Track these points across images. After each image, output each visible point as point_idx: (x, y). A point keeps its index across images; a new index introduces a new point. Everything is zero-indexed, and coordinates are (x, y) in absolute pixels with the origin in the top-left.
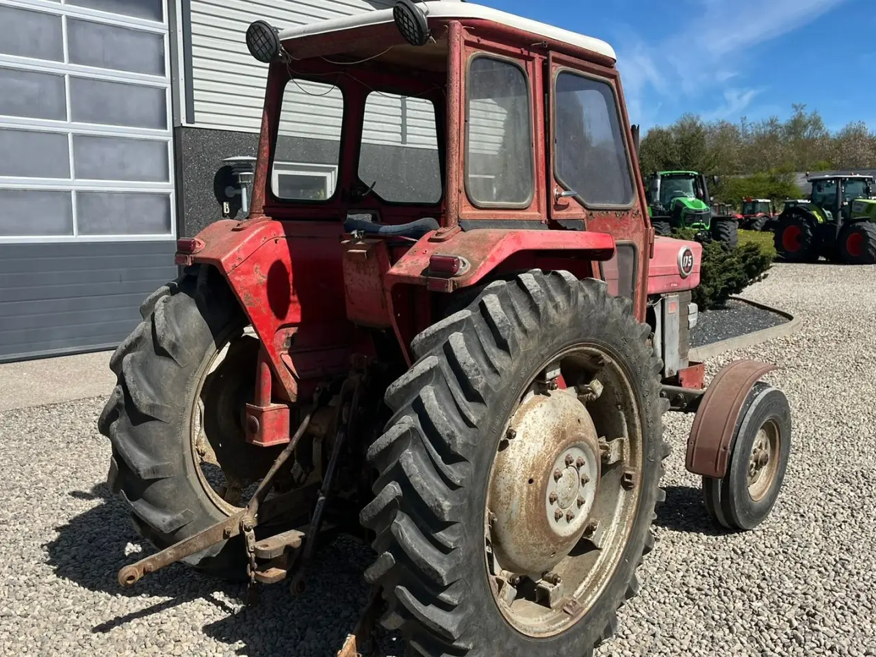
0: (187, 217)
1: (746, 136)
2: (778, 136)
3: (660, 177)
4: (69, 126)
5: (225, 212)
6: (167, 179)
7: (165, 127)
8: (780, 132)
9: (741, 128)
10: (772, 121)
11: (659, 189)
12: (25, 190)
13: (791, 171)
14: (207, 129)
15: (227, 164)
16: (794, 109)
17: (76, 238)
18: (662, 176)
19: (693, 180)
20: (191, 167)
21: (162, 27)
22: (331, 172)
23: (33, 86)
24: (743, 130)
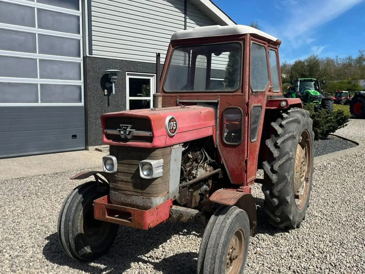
0: (89, 96)
1: (338, 64)
2: (352, 64)
3: (299, 81)
4: (38, 56)
5: (105, 94)
6: (80, 79)
7: (80, 57)
8: (353, 62)
9: (336, 60)
10: (349, 57)
11: (299, 86)
12: (18, 83)
13: (358, 79)
14: (97, 58)
15: (106, 73)
16: (360, 52)
17: (40, 104)
18: (300, 80)
19: (314, 82)
20: (90, 74)
21: (79, 13)
22: (153, 77)
23: (22, 38)
24: (336, 61)
